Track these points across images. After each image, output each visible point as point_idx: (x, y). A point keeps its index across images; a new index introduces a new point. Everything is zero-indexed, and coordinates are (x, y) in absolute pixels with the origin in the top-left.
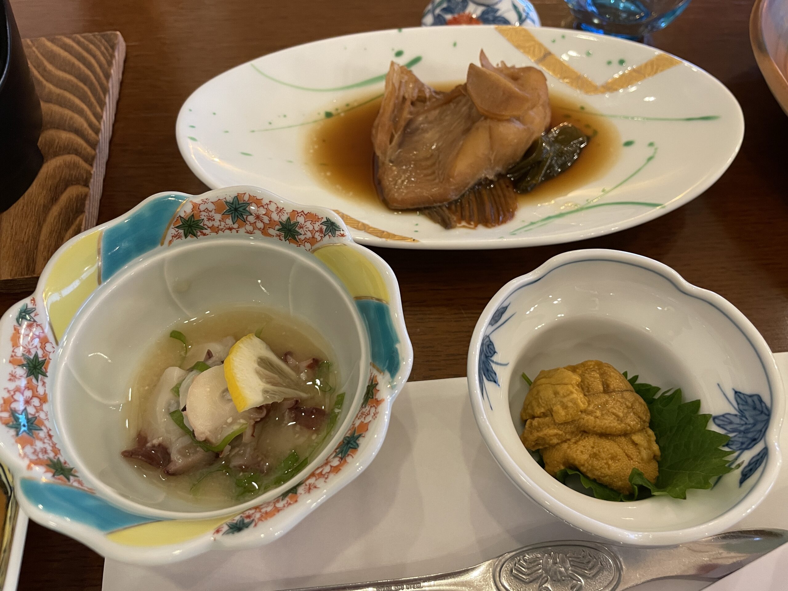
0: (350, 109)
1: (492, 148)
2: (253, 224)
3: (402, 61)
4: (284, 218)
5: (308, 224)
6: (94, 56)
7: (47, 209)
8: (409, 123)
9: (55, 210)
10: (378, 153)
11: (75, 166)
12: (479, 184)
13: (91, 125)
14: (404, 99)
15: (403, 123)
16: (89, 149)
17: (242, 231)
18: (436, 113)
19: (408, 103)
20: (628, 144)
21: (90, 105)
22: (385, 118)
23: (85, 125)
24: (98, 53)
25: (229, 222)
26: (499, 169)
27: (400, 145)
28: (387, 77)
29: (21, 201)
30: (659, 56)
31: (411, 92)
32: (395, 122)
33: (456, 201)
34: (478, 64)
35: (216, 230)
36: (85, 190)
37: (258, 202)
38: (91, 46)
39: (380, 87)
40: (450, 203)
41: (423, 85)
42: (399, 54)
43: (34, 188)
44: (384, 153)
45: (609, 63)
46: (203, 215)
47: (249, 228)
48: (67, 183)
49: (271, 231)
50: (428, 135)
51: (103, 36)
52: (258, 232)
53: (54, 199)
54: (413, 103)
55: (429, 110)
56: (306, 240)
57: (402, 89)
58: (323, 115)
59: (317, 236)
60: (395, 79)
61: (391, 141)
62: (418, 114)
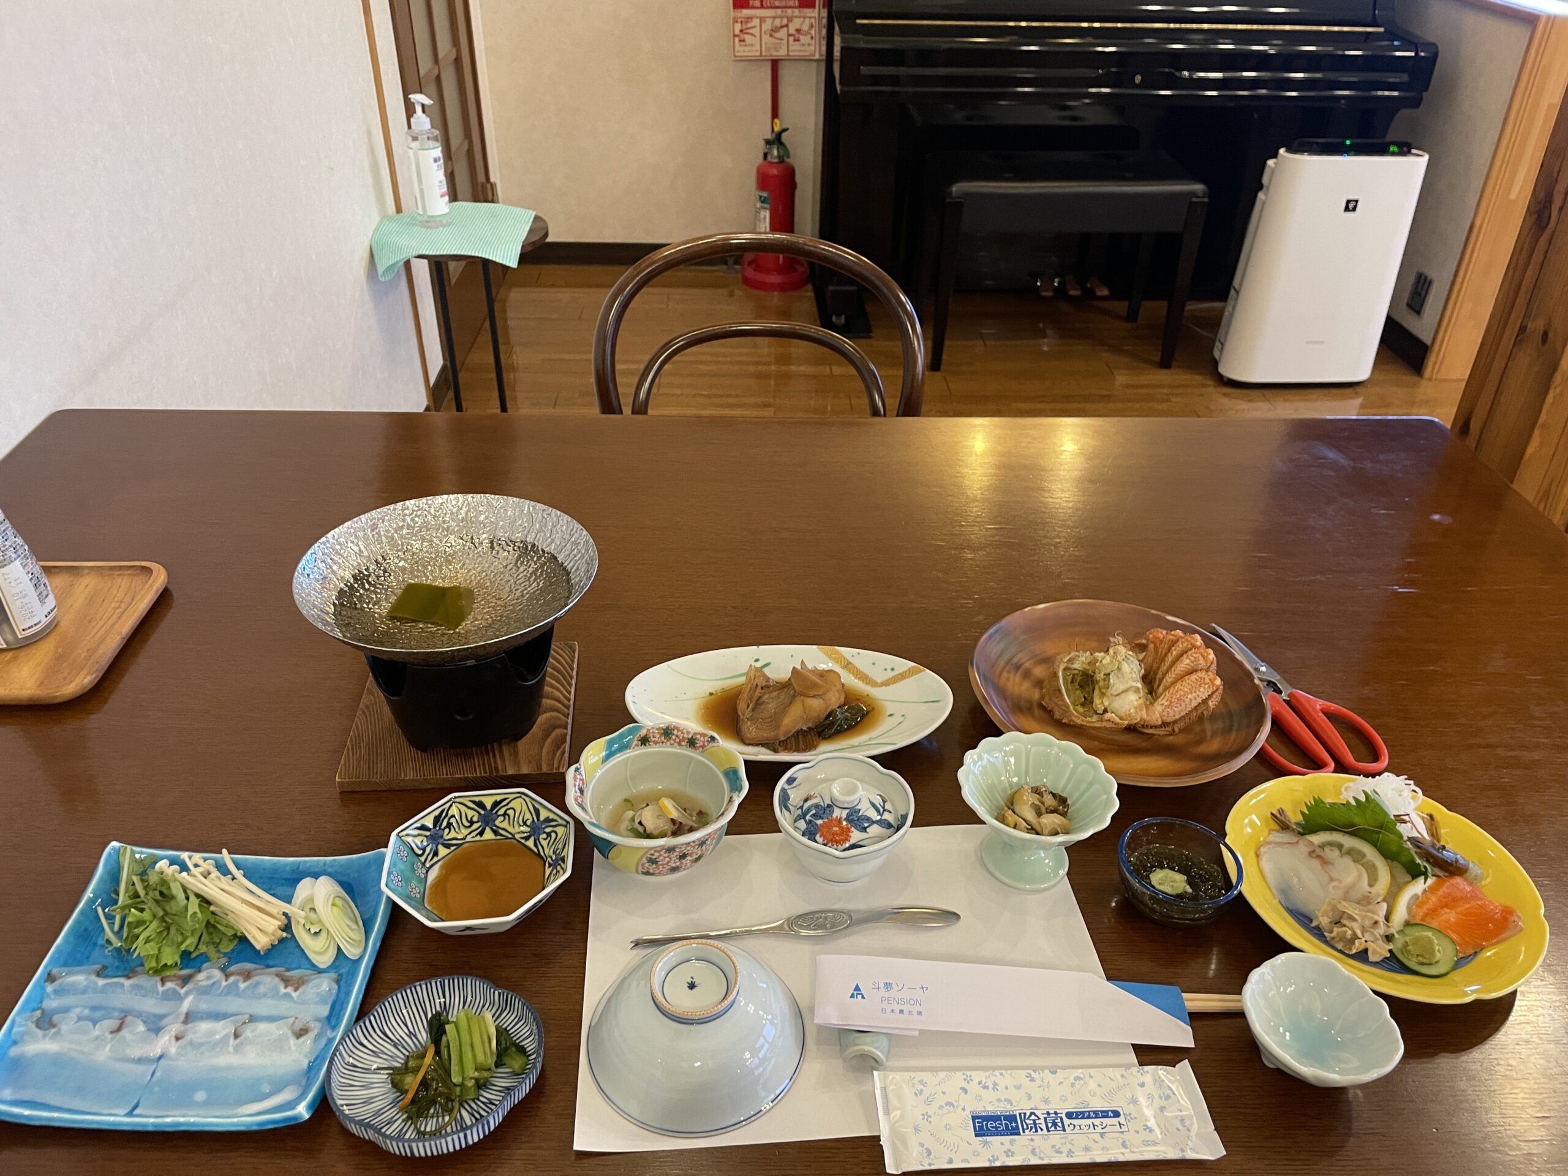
0: (724, 691)
1: (804, 711)
2: (675, 740)
3: (758, 665)
4: (690, 736)
5: (702, 739)
6: (562, 657)
7: (544, 740)
8: (759, 698)
9: (549, 740)
10: (740, 714)
11: (557, 718)
12: (798, 732)
13: (565, 697)
14: (757, 685)
15: (755, 699)
16: (565, 710)
17: (668, 743)
18: (775, 694)
19: (759, 687)
20: (891, 715)
21: (563, 686)
22: (745, 695)
23: (561, 697)
24: (564, 655)
25: (663, 738)
26: (810, 725)
27: (753, 710)
28: (747, 674)
29: (528, 735)
30: (914, 667)
31: (761, 682)
32: (751, 698)
33: (783, 741)
34: (799, 667)
35: (656, 743)
36: (565, 731)
37: (678, 729)
38: (560, 651)
39: (743, 679)
40: (780, 742)
41: (769, 678)
42: (757, 661)
43: (534, 729)
44: (744, 714)
45: (885, 670)
46: (651, 735)
47: (672, 742)
48: (555, 727)
49: (683, 743)
50: (770, 705)
51: (567, 644)
52: (676, 744)
53: (548, 735)
54: (762, 688)
55: (771, 692)
56: (700, 746)
57: (756, 680)
58: (708, 694)
59: (706, 744)
60: (752, 675)
61: (748, 707)
62: (765, 693)
